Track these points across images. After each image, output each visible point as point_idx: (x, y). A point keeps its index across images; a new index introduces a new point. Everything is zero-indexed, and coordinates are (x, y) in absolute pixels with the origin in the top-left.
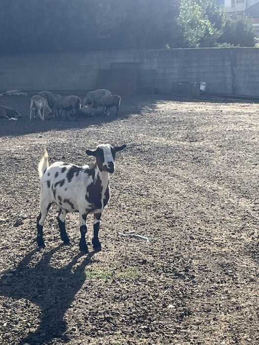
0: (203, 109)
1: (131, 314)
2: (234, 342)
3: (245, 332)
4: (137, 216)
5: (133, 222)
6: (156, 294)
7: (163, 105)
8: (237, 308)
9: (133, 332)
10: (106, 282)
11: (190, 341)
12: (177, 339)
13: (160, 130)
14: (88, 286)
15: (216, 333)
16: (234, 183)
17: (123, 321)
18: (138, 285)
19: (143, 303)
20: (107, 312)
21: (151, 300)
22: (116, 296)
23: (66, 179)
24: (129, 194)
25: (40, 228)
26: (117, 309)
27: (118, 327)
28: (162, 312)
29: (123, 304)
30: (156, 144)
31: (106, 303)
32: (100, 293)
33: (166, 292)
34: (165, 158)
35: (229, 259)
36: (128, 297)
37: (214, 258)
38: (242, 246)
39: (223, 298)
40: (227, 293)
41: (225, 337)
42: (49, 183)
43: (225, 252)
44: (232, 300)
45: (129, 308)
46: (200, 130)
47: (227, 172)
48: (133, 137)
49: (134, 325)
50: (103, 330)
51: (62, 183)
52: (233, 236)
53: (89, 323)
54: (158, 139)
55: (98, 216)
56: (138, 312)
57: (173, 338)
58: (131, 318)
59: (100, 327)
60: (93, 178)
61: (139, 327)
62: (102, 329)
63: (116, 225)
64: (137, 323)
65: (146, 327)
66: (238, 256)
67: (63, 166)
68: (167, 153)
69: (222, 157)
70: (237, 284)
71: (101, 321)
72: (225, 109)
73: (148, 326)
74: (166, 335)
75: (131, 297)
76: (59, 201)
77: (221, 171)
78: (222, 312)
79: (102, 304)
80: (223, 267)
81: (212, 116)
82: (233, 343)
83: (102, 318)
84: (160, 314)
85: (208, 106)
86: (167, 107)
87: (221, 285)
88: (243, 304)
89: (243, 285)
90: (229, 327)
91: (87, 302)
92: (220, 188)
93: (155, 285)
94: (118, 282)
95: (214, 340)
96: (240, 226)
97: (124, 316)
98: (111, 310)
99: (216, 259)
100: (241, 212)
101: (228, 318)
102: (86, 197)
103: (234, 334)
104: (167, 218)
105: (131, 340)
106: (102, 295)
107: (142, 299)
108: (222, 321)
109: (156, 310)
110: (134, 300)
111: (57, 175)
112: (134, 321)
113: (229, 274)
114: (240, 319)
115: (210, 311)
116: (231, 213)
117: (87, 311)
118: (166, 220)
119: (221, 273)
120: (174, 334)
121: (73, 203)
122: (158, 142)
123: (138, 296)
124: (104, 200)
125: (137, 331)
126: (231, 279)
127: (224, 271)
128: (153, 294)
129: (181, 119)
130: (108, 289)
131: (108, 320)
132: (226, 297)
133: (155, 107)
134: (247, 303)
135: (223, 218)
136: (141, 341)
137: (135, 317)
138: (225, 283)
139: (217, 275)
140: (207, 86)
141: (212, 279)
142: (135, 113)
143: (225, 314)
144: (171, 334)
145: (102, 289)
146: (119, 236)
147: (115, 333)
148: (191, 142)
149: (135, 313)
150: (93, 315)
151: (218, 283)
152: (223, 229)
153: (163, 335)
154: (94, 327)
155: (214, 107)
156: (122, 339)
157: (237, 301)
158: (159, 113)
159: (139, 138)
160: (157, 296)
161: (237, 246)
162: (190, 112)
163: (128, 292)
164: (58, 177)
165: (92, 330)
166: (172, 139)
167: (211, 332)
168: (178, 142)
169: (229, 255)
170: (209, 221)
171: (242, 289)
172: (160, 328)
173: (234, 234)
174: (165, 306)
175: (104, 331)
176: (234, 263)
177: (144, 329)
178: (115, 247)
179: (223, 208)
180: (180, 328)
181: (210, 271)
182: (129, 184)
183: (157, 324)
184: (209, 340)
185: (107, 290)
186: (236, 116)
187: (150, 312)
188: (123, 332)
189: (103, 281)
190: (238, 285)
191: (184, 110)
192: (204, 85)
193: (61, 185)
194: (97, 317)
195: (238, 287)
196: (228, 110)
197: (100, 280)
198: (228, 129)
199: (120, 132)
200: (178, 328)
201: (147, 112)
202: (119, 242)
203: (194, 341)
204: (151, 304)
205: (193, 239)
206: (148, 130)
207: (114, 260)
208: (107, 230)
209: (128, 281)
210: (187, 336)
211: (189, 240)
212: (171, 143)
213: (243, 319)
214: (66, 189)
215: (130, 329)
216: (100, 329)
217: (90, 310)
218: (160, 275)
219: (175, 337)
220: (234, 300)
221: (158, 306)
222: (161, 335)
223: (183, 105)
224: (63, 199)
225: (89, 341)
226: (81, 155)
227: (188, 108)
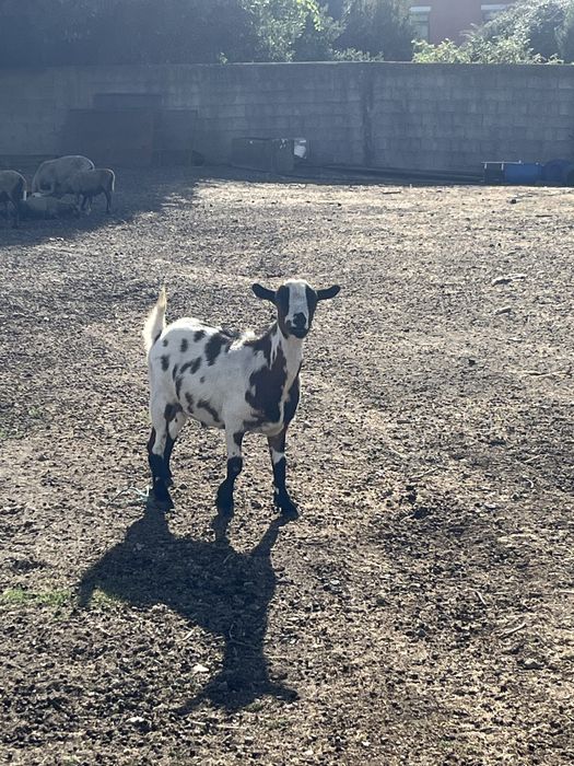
0: (299, 200)
1: (110, 690)
2: (332, 749)
3: (357, 726)
4: (138, 456)
5: (127, 468)
6: (169, 640)
7: (211, 190)
8: (345, 670)
9: (110, 734)
10: (58, 613)
11: (236, 750)
12: (209, 746)
13: (202, 248)
14: (15, 625)
15: (295, 729)
16: (357, 375)
17: (90, 704)
18: (130, 619)
19: (138, 663)
20: (56, 686)
21: (157, 655)
22: (77, 647)
24: (124, 402)
26: (79, 678)
27: (78, 721)
28: (179, 682)
29: (93, 666)
30: (190, 282)
31: (53, 665)
32: (42, 641)
33: (190, 634)
34: (209, 315)
35: (334, 554)
36: (105, 648)
37: (302, 551)
38: (365, 523)
39: (316, 646)
40: (324, 634)
41: (315, 739)
43: (327, 537)
44: (334, 651)
45: (106, 675)
46: (291, 248)
47: (343, 348)
48: (140, 266)
49: (114, 716)
50: (43, 730)
52: (347, 499)
53: (13, 713)
54: (195, 269)
56: (125, 684)
57: (200, 744)
58: (108, 698)
59: (37, 722)
60: (266, 355)
61: (125, 720)
62: (41, 726)
63: (89, 476)
64: (121, 711)
65: (141, 720)
66: (355, 547)
68: (213, 304)
69: (335, 313)
70: (348, 611)
71: (40, 708)
72: (347, 201)
73: (146, 717)
74: (184, 737)
75: (112, 648)
77: (331, 347)
78: (312, 680)
79: (46, 667)
80: (319, 573)
81: (318, 218)
82: (330, 752)
83: (43, 701)
84: (174, 688)
85: (311, 194)
86: (220, 195)
87: (313, 615)
88: (357, 661)
89: (360, 615)
90: (324, 715)
91: (11, 662)
92: (325, 386)
93: (167, 620)
94: (85, 614)
95: (289, 746)
96: (364, 475)
97: (93, 693)
98: (65, 682)
99: (305, 555)
100: (367, 442)
101: (324, 694)
103: (335, 731)
104: (204, 459)
105: (104, 753)
106: (46, 646)
107: (135, 653)
108: (311, 701)
109: (166, 678)
110: (119, 655)
112: (115, 707)
113: (333, 588)
114: (348, 695)
115: (285, 677)
116: (346, 445)
117: (11, 684)
118: (202, 464)
119: (314, 588)
120: (202, 734)
122: (195, 277)
123: (128, 647)
124: (285, 403)
125: (120, 730)
126: (337, 600)
127: (322, 581)
128: (161, 641)
129: (249, 224)
130: (62, 631)
131: (55, 704)
132: (322, 644)
133: (190, 195)
134: (366, 657)
135: (328, 456)
136: (127, 753)
137: (117, 695)
138: (323, 610)
139: (306, 592)
140: (308, 146)
141: (295, 601)
142: (149, 210)
143: (318, 685)
144: (196, 735)
145: (47, 630)
146: (94, 505)
147: (70, 734)
148: (269, 277)
149: (117, 686)
150: (23, 695)
151: (308, 610)
152: (326, 483)
153: (178, 736)
154: (24, 722)
155: (324, 194)
156: (84, 751)
157: (345, 653)
158: (201, 209)
159: (153, 269)
160: (170, 646)
161: (353, 522)
162: (270, 206)
163: (105, 636)
165: (19, 730)
166: (228, 270)
167: (284, 728)
168: (240, 278)
169: (334, 544)
170: (295, 465)
171: (358, 623)
172: (173, 721)
173: (348, 494)
174: (186, 668)
175: (45, 732)
176: (345, 564)
177: (137, 724)
178: (84, 531)
179: (329, 434)
180: (216, 721)
181: (292, 583)
182: (125, 378)
183: (166, 711)
184: (278, 748)
185: (58, 634)
186: (369, 217)
187: (152, 683)
188: (88, 733)
189: (49, 612)
190: (349, 615)
191: (258, 203)
192: (301, 145)
194: (30, 699)
195: (351, 620)
196: (354, 202)
197: (44, 609)
198: (351, 248)
199: (112, 255)
200: (211, 720)
201: (176, 207)
202: (93, 518)
203: (244, 750)
204: (155, 664)
205: (258, 507)
206: (176, 248)
207: (78, 563)
208: (68, 489)
209: (107, 610)
210: (230, 739)
211: (250, 509)
212: (225, 279)
213: (355, 696)
215: (104, 725)
216: (36, 728)
217: (18, 682)
218: (180, 593)
219: (204, 741)
220: (338, 650)
221: (171, 669)
222: (173, 737)
223: (258, 190)
225: (10, 757)
226: (21, 310)
227: (268, 197)
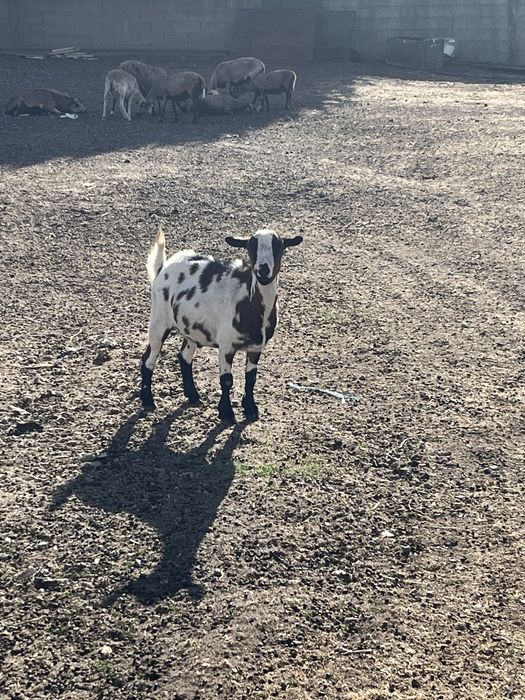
0: (448, 99)
1: (317, 547)
2: (497, 604)
3: (516, 587)
4: (322, 349)
5: (314, 360)
6: (361, 509)
7: (368, 88)
8: (505, 540)
9: (320, 582)
10: (271, 483)
11: (420, 600)
12: (399, 596)
13: (362, 148)
14: (237, 491)
15: (466, 586)
16: (506, 279)
17: (302, 559)
18: (328, 490)
19: (338, 527)
20: (275, 542)
21: (352, 521)
22: (288, 511)
23: (198, 286)
24: (306, 298)
25: (147, 373)
26: (292, 537)
27: (294, 571)
28: (370, 543)
29: (302, 527)
30: (355, 183)
31: (270, 525)
32: (260, 505)
33: (377, 505)
34: (373, 217)
35: (492, 442)
36: (310, 513)
37: (466, 439)
38: (517, 416)
39: (480, 520)
40: (486, 510)
41: (482, 595)
42: (166, 292)
43: (485, 427)
44: (494, 525)
45: (313, 536)
46: (442, 150)
47: (493, 252)
48: (308, 165)
49: (322, 569)
50: (268, 576)
51: (190, 294)
52: (501, 394)
53: (243, 562)
54: (358, 170)
55: (254, 358)
56: (328, 543)
57: (391, 594)
58: (316, 554)
59: (262, 570)
60: (249, 288)
61: (331, 572)
62: (267, 573)
63: (284, 365)
64: (327, 564)
65: (344, 573)
66: (509, 437)
67: (193, 262)
68: (376, 206)
69: (485, 218)
70: (505, 492)
71: (264, 559)
72: (492, 101)
73: (347, 570)
74: (378, 588)
75: (316, 514)
76: (184, 326)
77: (482, 251)
78: (478, 548)
79: (265, 526)
80: (480, 458)
81: (467, 118)
82: (495, 607)
83: (266, 554)
84: (367, 548)
85: (459, 93)
86: (378, 93)
87: (476, 494)
88: (514, 534)
89: (516, 495)
90: (489, 577)
91: (237, 521)
92: (479, 288)
93: (358, 492)
94: (292, 485)
95: (462, 600)
96: (515, 373)
97: (303, 550)
98: (282, 539)
99: (468, 442)
100: (517, 343)
101: (488, 560)
102: (235, 322)
103: (498, 590)
104: (378, 354)
105: (318, 598)
106: (264, 509)
107: (334, 518)
108: (477, 565)
109: (360, 541)
110: (321, 520)
111: (181, 278)
112: (322, 561)
113: (492, 472)
114: (508, 561)
115: (456, 544)
116: (499, 345)
117: (239, 538)
118: (377, 358)
119: (477, 471)
120: (393, 587)
121: (210, 330)
122: (359, 178)
123: (328, 513)
124: (267, 328)
125: (328, 580)
126: (495, 482)
127: (483, 465)
128: (354, 510)
129: (404, 125)
130: (275, 498)
131: (275, 556)
132: (485, 519)
133: (351, 92)
134: (521, 531)
135: (483, 355)
136: (336, 599)
137: (323, 552)
138: (485, 490)
139: (470, 474)
140: (458, 46)
141: (461, 482)
142: (312, 108)
143: (483, 552)
144: (388, 587)
145: (263, 497)
146: (290, 391)
147: (290, 581)
148: (424, 178)
149: (323, 545)
150: (249, 548)
151: (472, 489)
152: (483, 379)
153: (374, 587)
154: (253, 570)
155: (471, 93)
156: (302, 595)
157: (504, 527)
158: (359, 108)
159: (321, 168)
160: (362, 514)
161: (507, 415)
162: (422, 105)
163: (309, 503)
164: (184, 283)
165: (249, 575)
166: (388, 171)
167: (458, 585)
168: (399, 179)
169: (492, 434)
170: (456, 362)
171: (513, 502)
172: (368, 575)
173: (502, 390)
174: (376, 533)
175: (270, 578)
176: (502, 452)
177: (341, 576)
178: (284, 414)
179: (483, 334)
180: (403, 577)
181: (458, 466)
182: (305, 275)
183: (362, 567)
184: (453, 600)
185: (272, 500)
186: (514, 119)
187: (349, 544)
188: (303, 581)
189: (263, 481)
190: (508, 495)
191: (411, 101)
192: (450, 44)
193: (189, 298)
194: (256, 551)
195: (507, 500)
196: (499, 102)
197: (259, 479)
198: (497, 151)
199: (283, 154)
200: (399, 576)
201: (336, 105)
202: (290, 403)
203: (427, 601)
204: (351, 528)
205: (426, 398)
206: (339, 148)
207: (282, 441)
208: (268, 376)
209: (309, 482)
210: (415, 592)
211: (419, 400)
212: (385, 181)
213: (513, 562)
214: (197, 305)
215: (315, 576)
216: (263, 575)
217: (245, 537)
218: (366, 471)
219: (395, 593)
220: (498, 524)
221: (364, 533)
222: (370, 588)
223: (409, 88)
224: (192, 323)
225: (246, 596)
226: (209, 207)
227: (420, 96)
